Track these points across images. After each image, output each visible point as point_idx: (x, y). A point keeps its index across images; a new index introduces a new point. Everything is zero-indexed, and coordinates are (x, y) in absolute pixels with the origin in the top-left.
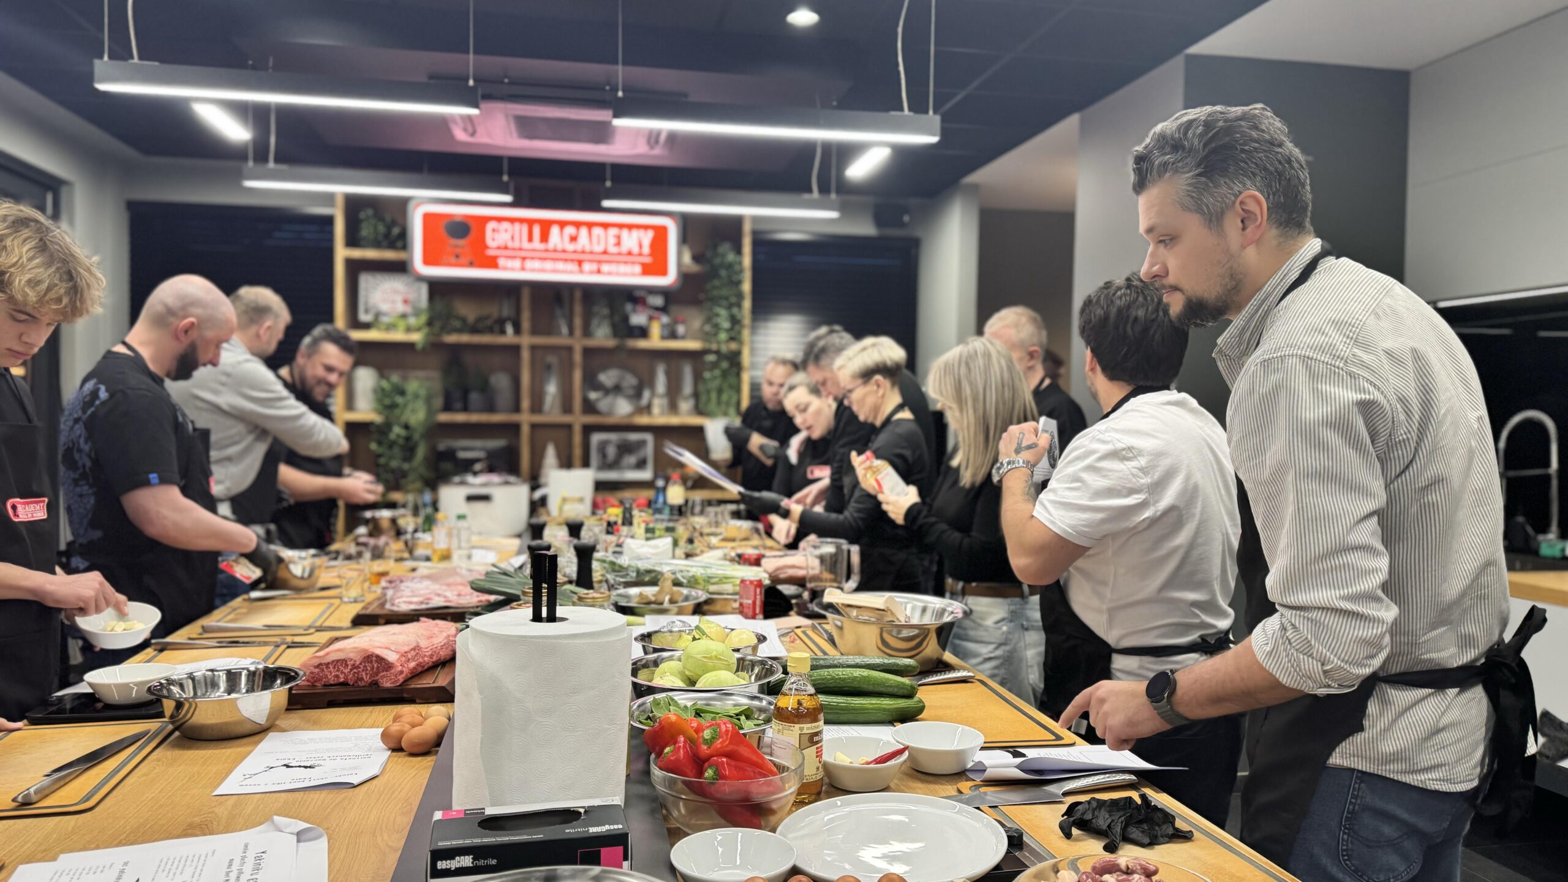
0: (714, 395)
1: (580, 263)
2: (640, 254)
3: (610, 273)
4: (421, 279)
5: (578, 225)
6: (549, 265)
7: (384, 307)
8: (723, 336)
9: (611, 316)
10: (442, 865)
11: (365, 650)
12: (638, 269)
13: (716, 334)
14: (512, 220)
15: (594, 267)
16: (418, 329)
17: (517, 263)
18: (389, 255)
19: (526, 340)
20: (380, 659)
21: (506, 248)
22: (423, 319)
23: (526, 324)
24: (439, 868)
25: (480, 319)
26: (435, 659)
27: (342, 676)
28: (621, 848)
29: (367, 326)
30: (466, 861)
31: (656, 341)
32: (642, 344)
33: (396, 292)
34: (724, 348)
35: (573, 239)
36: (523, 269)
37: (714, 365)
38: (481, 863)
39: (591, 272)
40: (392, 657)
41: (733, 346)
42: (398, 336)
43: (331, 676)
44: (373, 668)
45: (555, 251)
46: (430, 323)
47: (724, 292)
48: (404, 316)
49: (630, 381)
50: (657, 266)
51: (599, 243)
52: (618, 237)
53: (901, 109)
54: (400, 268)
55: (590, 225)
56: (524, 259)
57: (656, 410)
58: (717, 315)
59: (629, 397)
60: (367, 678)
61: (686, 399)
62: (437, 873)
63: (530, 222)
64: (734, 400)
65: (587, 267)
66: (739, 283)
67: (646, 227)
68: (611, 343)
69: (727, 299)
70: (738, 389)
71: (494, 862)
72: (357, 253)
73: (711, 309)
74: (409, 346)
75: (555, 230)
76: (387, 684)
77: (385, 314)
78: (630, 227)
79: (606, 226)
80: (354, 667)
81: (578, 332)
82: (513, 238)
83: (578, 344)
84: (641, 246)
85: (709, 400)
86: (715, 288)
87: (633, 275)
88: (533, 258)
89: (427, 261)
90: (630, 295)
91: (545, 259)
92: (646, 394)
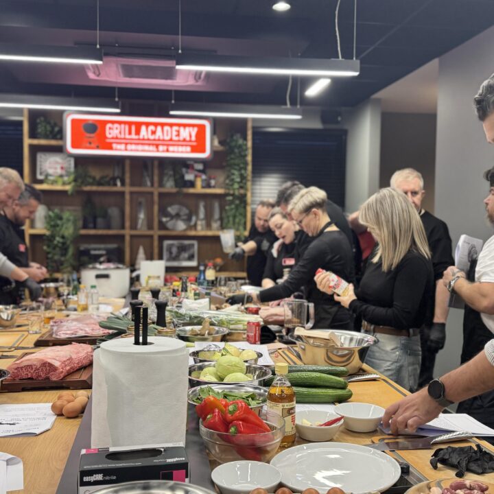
0: (231, 219)
1: (157, 146)
2: (190, 141)
3: (173, 152)
4: (71, 155)
5: (156, 125)
6: (140, 147)
7: (51, 171)
8: (236, 186)
9: (174, 175)
10: (86, 479)
11: (43, 360)
12: (189, 149)
13: (232, 185)
14: (120, 123)
15: (165, 148)
16: (69, 183)
17: (123, 147)
18: (53, 142)
19: (127, 189)
20: (50, 365)
21: (117, 138)
22: (72, 177)
23: (127, 180)
24: (84, 480)
25: (102, 178)
26: (80, 365)
27: (29, 374)
28: (184, 471)
29: (41, 182)
30: (99, 477)
31: (199, 189)
32: (191, 191)
33: (57, 163)
34: (237, 193)
35: (154, 133)
36: (126, 150)
37: (232, 202)
38: (107, 478)
39: (163, 151)
40: (57, 364)
41: (242, 191)
42: (58, 187)
43: (24, 374)
44: (46, 370)
45: (143, 139)
46: (75, 180)
47: (237, 161)
48: (61, 176)
49: (185, 211)
50: (199, 147)
51: (167, 135)
52: (178, 131)
53: (338, 57)
54: (59, 150)
55: (162, 125)
56: (126, 144)
57: (199, 228)
58: (233, 174)
59: (183, 220)
60: (43, 376)
61: (216, 221)
62: (83, 484)
63: (130, 124)
64: (243, 221)
65: (161, 148)
66: (246, 156)
67: (193, 126)
68: (174, 190)
69: (238, 165)
70: (245, 216)
71: (114, 478)
72: (35, 142)
73: (230, 171)
74: (64, 193)
75: (143, 128)
76: (54, 379)
77: (51, 175)
78: (185, 126)
79: (171, 125)
80: (37, 369)
81: (156, 184)
82: (120, 133)
83: (156, 191)
84: (190, 136)
85: (229, 221)
86: (232, 159)
87: (187, 152)
88: (131, 144)
89: (74, 146)
90: (184, 163)
91: (138, 144)
92: (194, 219)
